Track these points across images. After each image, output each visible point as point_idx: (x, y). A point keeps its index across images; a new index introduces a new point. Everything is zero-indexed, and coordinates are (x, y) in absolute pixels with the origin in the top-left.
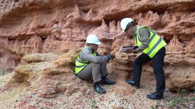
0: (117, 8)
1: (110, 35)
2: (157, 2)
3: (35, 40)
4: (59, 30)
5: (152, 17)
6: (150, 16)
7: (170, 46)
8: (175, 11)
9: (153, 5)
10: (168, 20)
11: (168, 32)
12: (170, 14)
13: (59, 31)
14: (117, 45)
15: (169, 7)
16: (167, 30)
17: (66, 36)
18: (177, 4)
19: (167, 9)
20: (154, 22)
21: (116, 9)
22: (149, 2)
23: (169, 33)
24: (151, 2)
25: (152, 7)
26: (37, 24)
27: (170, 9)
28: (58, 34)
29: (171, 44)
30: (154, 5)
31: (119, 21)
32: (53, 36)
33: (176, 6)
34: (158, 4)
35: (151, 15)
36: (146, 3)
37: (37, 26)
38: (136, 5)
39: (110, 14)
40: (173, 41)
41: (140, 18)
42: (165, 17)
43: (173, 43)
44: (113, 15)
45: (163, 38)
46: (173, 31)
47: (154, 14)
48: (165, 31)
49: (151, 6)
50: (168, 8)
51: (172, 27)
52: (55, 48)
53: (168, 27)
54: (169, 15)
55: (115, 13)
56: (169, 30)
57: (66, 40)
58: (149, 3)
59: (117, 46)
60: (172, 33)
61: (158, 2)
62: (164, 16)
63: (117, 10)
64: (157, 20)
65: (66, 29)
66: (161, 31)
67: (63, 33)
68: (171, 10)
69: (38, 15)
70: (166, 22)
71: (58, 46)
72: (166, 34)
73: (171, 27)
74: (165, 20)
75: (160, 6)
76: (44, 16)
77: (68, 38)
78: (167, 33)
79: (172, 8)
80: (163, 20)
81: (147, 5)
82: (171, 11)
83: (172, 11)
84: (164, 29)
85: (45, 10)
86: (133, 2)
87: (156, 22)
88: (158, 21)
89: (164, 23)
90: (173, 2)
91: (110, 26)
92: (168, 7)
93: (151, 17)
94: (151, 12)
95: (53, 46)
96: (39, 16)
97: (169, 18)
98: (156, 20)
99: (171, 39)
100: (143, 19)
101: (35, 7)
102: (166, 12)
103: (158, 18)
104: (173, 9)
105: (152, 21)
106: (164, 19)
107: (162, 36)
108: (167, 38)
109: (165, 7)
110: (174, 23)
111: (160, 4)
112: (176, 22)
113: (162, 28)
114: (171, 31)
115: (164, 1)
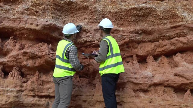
7: (7, 80)
8: (21, 37)
10: (10, 47)
11: (8, 61)
12: (15, 41)
19: (13, 33)
23: (9, 63)
27: (17, 34)
29: (9, 77)
33: (22, 32)
34: (2, 25)
42: (8, 43)
43: (11, 76)
46: (14, 61)
48: (4, 60)
50: (15, 33)
51: (13, 57)
53: (8, 56)
54: (13, 42)
56: (9, 59)
60: (12, 64)
61: (2, 24)
70: (8, 49)
74: (7, 47)
78: (6, 62)
80: (5, 46)
83: (18, 37)
84: (4, 58)
89: (5, 50)
97: (12, 45)
99: (11, 72)
104: (19, 34)
106: (7, 45)
108: (7, 70)
109: (11, 30)
110: (16, 52)
111: (4, 26)
112: (18, 51)
113: (4, 56)
114: (11, 61)
115: (10, 24)
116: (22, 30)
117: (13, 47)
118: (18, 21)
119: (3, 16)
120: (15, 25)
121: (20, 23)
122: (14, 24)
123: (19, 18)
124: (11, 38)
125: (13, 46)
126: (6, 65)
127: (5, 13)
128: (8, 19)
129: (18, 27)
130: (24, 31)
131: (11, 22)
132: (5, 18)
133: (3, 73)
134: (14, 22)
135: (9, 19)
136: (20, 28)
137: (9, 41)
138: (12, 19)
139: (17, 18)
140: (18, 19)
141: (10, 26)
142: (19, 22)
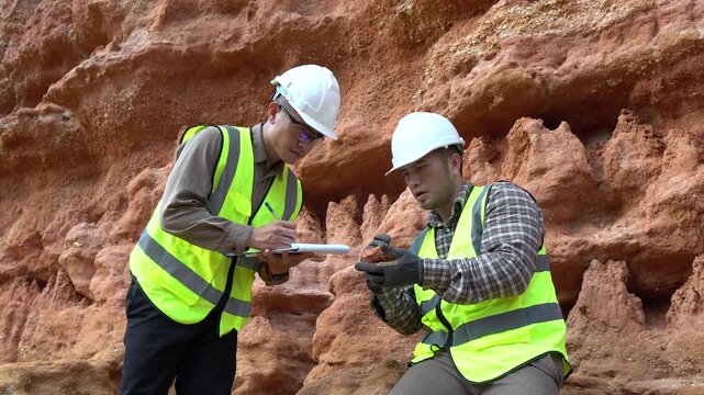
0: (362, 129)
1: (317, 271)
2: (560, 64)
3: (10, 303)
4: (86, 252)
5: (539, 151)
6: (529, 144)
7: (677, 335)
8: (677, 103)
9: (537, 81)
10: (639, 163)
11: (651, 233)
12: (649, 127)
13: (88, 256)
14: (336, 329)
15: (638, 86)
16: (639, 222)
17: (108, 281)
18: (684, 56)
19: (628, 96)
20: (551, 179)
21: (355, 133)
22: (513, 65)
23: (660, 243)
24: (525, 65)
25: (532, 93)
26: (31, 226)
27: (648, 95)
28: (80, 271)
29: (682, 317)
30: (544, 82)
31: (371, 196)
32: (58, 282)
33: (678, 69)
34: (567, 72)
35: (533, 138)
36: (500, 76)
37: (26, 237)
38: (448, 95)
39: (325, 160)
40: (691, 295)
41: (476, 166)
42: (620, 144)
43: (695, 311)
44: (343, 166)
45: (618, 276)
46: (685, 227)
47: (548, 135)
48: (631, 230)
49: (528, 85)
50: (636, 92)
51: (675, 204)
52: (60, 346)
53: (645, 205)
54: (642, 134)
55: (351, 156)
56: (658, 222)
57: (104, 301)
58: (516, 72)
59: (334, 337)
60: (677, 243)
61: (566, 65)
62: (614, 141)
63: (358, 139)
64: (569, 166)
65: (117, 243)
66: (604, 232)
67: (101, 265)
68: (654, 100)
69: (42, 187)
70: (629, 172)
71: (69, 332)
72: (638, 249)
73: (668, 203)
74: (625, 165)
75: (581, 81)
76: (68, 189)
77: (115, 292)
78: (644, 241)
79: (655, 85)
80: (607, 162)
81: (503, 85)
82: (651, 110)
83: (658, 105)
84: (621, 222)
85: (72, 167)
86: (432, 85)
87: (564, 180)
88: (577, 172)
89: (615, 185)
90: (656, 47)
91: (329, 226)
92: (632, 86)
93: (532, 150)
94: (528, 124)
95: (51, 332)
96: (48, 191)
97: (645, 151)
98: (563, 163)
99: (679, 284)
100: (489, 168)
101: (29, 152)
102: (621, 118)
103: (579, 156)
104: (666, 89)
105: (541, 172)
106: (618, 158)
107: (611, 265)
108: (650, 279)
109: (614, 83)
110: (683, 175)
111: (579, 70)
112: (695, 168)
113: (608, 213)
114: (671, 230)
115: (605, 53)
116: (678, 61)
117: (650, 160)
118: (645, 22)
119: (558, 31)
120: (633, 47)
121: (655, 30)
122: (623, 47)
123: (646, 10)
124: (628, 121)
125: (648, 155)
126: (645, 255)
127: (560, 15)
128: (586, 36)
129: (652, 51)
130: (694, 59)
131: (604, 45)
132: (572, 34)
133: (638, 299)
134: (621, 39)
135: (592, 35)
136: (669, 51)
137: (621, 135)
138: (606, 28)
139: (632, 15)
140: (642, 17)
141: (609, 60)
142: (647, 27)
